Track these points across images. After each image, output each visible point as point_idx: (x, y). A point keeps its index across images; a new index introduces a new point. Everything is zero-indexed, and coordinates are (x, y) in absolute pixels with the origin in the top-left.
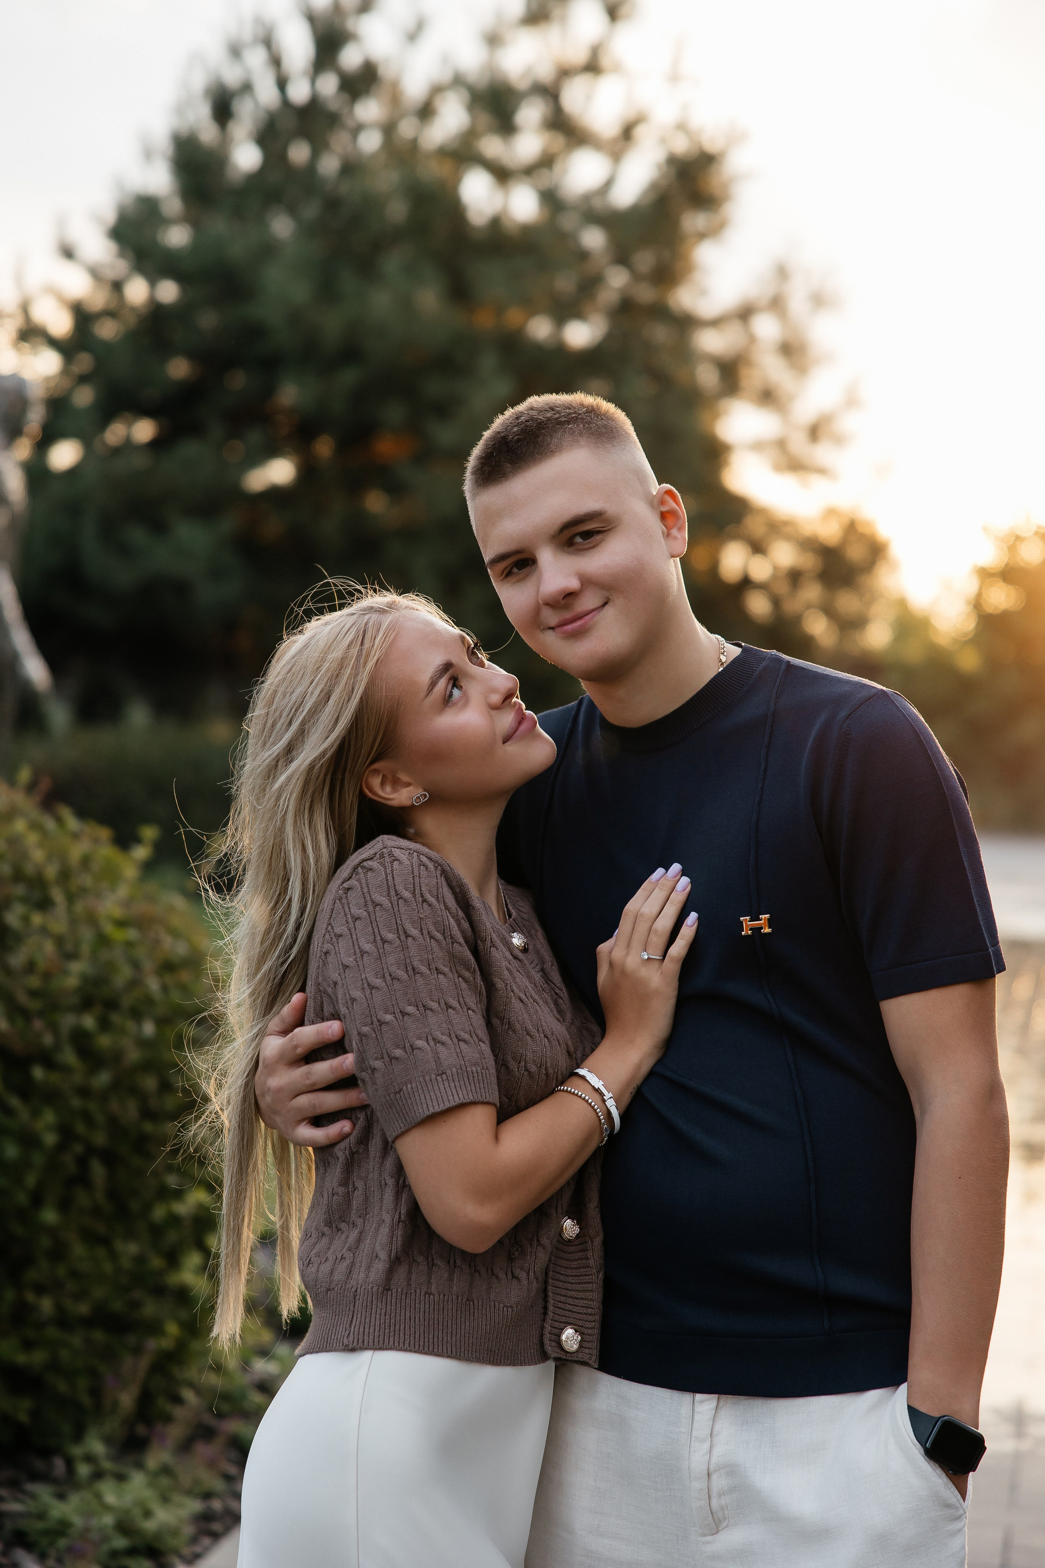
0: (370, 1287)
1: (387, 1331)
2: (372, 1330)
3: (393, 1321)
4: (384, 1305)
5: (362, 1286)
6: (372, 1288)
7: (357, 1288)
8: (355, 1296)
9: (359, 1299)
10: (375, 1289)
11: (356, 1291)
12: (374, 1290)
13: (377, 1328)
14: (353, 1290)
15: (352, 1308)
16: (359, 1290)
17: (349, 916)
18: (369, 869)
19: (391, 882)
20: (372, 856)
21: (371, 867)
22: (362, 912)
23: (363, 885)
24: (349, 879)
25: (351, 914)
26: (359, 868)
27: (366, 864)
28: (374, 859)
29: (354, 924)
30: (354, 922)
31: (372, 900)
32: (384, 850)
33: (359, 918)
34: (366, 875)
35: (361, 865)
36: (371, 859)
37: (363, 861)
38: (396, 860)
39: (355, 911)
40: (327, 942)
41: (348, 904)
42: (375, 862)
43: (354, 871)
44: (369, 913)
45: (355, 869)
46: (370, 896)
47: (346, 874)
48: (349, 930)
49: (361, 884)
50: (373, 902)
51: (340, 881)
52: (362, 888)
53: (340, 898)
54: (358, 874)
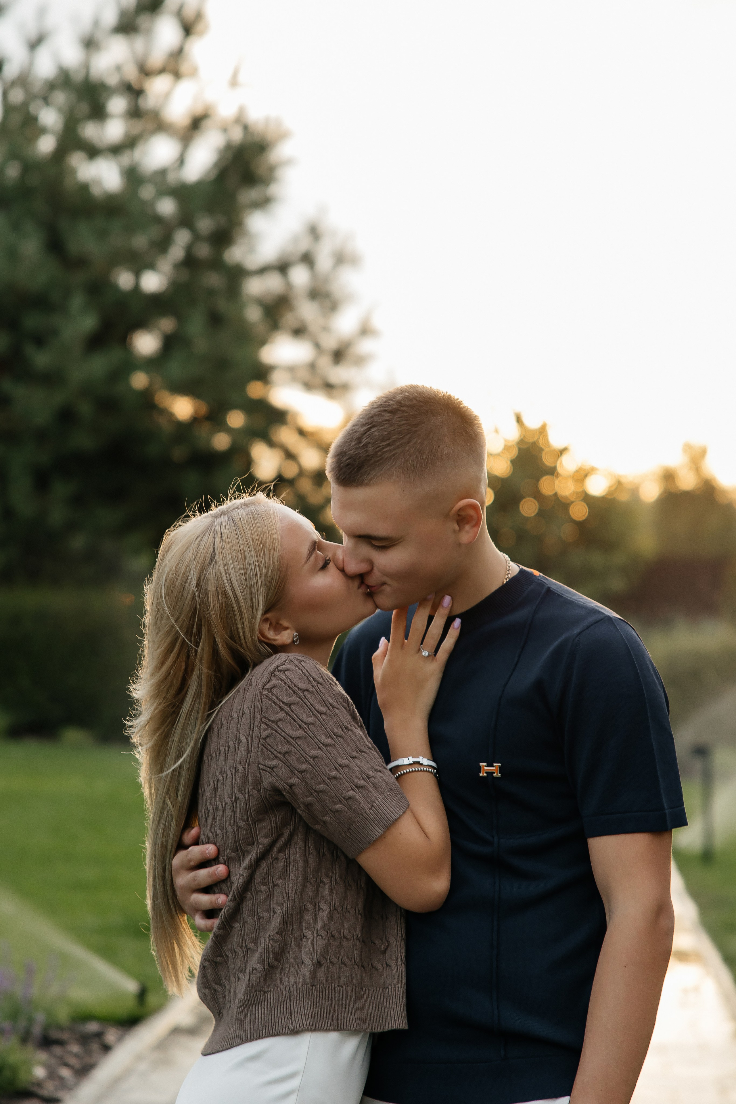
17: (282, 705)
18: (286, 670)
19: (307, 674)
20: (284, 663)
21: (286, 669)
22: (294, 699)
23: (285, 681)
24: (269, 681)
25: (284, 703)
26: (276, 672)
27: (279, 668)
28: (285, 664)
29: (290, 709)
30: (290, 707)
31: (299, 689)
32: (290, 658)
33: (294, 704)
34: (286, 675)
35: (277, 670)
36: (284, 664)
37: (277, 667)
38: (301, 661)
39: (287, 699)
40: (265, 730)
41: (277, 697)
42: (288, 665)
43: (271, 676)
44: (300, 698)
45: (272, 674)
46: (296, 686)
47: (264, 680)
48: (288, 714)
49: (283, 681)
50: (301, 690)
51: (260, 686)
52: (285, 683)
53: (267, 696)
54: (275, 676)
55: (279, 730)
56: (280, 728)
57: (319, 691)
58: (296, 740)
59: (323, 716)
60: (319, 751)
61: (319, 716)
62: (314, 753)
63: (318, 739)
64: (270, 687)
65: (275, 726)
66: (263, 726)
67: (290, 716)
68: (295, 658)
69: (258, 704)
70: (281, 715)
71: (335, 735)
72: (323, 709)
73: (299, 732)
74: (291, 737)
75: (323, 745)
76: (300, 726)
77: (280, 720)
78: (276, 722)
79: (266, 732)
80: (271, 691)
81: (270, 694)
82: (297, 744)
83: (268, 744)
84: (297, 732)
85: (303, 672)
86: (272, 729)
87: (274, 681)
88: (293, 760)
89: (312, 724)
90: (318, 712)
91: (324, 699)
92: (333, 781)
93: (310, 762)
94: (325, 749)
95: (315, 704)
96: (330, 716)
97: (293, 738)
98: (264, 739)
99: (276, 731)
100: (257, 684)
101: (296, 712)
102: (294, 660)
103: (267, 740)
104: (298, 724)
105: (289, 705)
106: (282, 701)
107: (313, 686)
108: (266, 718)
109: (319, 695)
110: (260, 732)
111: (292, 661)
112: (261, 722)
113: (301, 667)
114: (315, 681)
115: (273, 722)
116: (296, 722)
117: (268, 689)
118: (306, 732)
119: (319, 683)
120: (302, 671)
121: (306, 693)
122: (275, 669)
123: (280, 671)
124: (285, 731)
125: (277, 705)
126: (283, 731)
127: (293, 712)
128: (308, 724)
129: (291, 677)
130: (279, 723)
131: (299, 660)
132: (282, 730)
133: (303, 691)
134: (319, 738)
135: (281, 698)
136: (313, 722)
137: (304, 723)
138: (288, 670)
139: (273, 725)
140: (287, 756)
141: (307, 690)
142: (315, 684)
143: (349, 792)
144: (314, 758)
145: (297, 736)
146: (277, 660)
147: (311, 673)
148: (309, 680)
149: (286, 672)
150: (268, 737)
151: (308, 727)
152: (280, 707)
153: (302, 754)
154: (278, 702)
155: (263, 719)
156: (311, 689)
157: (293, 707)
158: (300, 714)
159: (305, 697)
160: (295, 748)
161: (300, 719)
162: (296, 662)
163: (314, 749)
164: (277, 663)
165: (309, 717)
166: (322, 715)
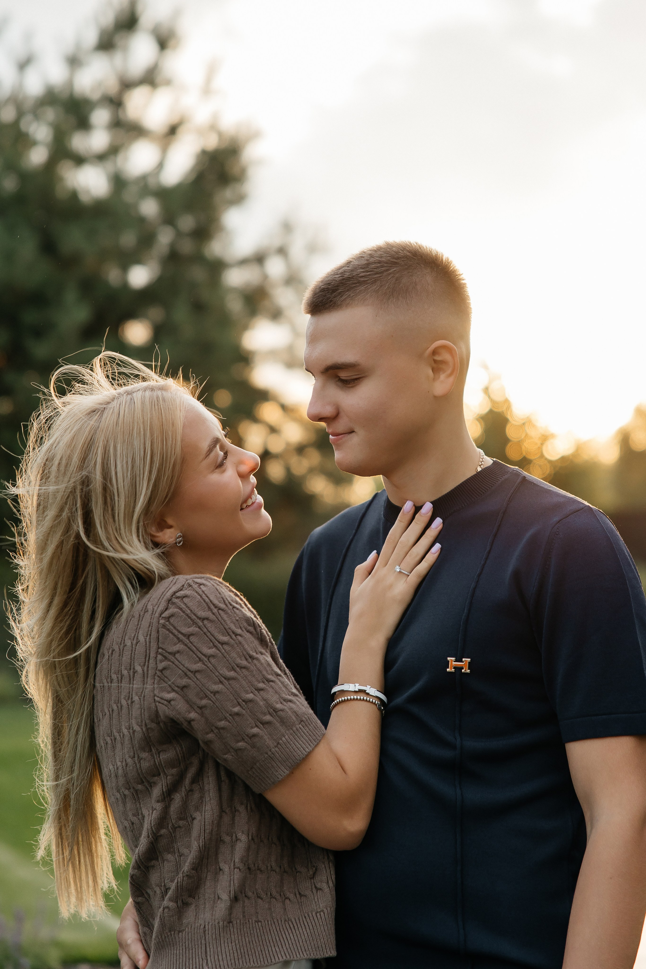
0: (216, 923)
1: (236, 955)
2: (224, 956)
3: (238, 946)
4: (229, 935)
5: (209, 923)
6: (219, 923)
7: (205, 925)
8: (205, 931)
9: (208, 934)
10: (221, 923)
11: (205, 927)
12: (220, 925)
13: (228, 954)
14: (202, 927)
15: (203, 942)
16: (207, 926)
17: (180, 636)
18: (184, 597)
19: (207, 600)
20: (181, 588)
21: (184, 595)
22: (193, 629)
23: (184, 610)
24: (166, 609)
25: (182, 634)
26: (173, 599)
27: (178, 594)
28: (183, 589)
29: (189, 640)
30: (188, 638)
31: (198, 617)
32: (188, 581)
33: (192, 634)
34: (184, 602)
35: (174, 596)
36: (181, 590)
37: (175, 593)
38: (201, 585)
39: (185, 630)
40: (161, 661)
41: (175, 628)
42: (186, 591)
43: (169, 603)
44: (199, 627)
45: (169, 601)
46: (195, 615)
47: (162, 607)
48: (186, 645)
49: (181, 609)
50: (200, 619)
51: (157, 615)
52: (184, 612)
53: (164, 626)
54: (174, 603)
55: (177, 663)
56: (178, 661)
57: (220, 619)
58: (195, 673)
59: (225, 647)
60: (221, 686)
61: (221, 646)
62: (216, 687)
63: (219, 673)
64: (168, 616)
65: (173, 658)
66: (160, 657)
67: (189, 648)
68: (194, 581)
69: (154, 634)
70: (179, 647)
71: (238, 667)
72: (225, 639)
73: (198, 665)
74: (190, 671)
75: (225, 679)
76: (200, 659)
77: (178, 652)
78: (174, 654)
79: (163, 663)
80: (168, 621)
81: (167, 623)
82: (196, 678)
83: (166, 677)
84: (196, 665)
85: (202, 599)
86: (169, 660)
87: (172, 610)
88: (191, 695)
89: (213, 656)
90: (219, 642)
91: (227, 627)
92: (235, 717)
93: (210, 697)
94: (227, 683)
95: (216, 634)
96: (232, 646)
97: (192, 672)
98: (161, 671)
99: (173, 663)
100: (153, 612)
101: (195, 644)
102: (192, 584)
103: (163, 672)
104: (197, 657)
105: (188, 636)
106: (179, 632)
107: (213, 614)
108: (163, 649)
109: (221, 623)
110: (156, 664)
111: (191, 586)
112: (157, 652)
113: (201, 593)
114: (216, 607)
115: (170, 653)
116: (196, 654)
117: (165, 617)
118: (206, 665)
119: (220, 609)
120: (201, 597)
121: (206, 622)
122: (172, 596)
123: (178, 598)
124: (183, 663)
125: (175, 635)
126: (181, 664)
127: (191, 643)
128: (209, 657)
129: (190, 604)
130: (177, 655)
131: (198, 583)
132: (180, 662)
133: (203, 619)
134: (221, 672)
135: (179, 628)
136: (213, 654)
137: (204, 655)
138: (186, 596)
139: (170, 657)
140: (185, 689)
141: (207, 619)
142: (215, 610)
143: (253, 730)
144: (215, 693)
145: (196, 670)
146: (174, 584)
147: (211, 598)
148: (209, 608)
149: (184, 599)
150: (164, 669)
151: (208, 660)
152: (178, 638)
153: (202, 689)
154: (176, 633)
155: (160, 650)
156: (212, 617)
157: (192, 639)
158: (199, 645)
159: (205, 626)
160: (193, 681)
161: (199, 652)
162: (195, 586)
163: (215, 683)
164: (174, 589)
165: (210, 648)
166: (224, 645)
